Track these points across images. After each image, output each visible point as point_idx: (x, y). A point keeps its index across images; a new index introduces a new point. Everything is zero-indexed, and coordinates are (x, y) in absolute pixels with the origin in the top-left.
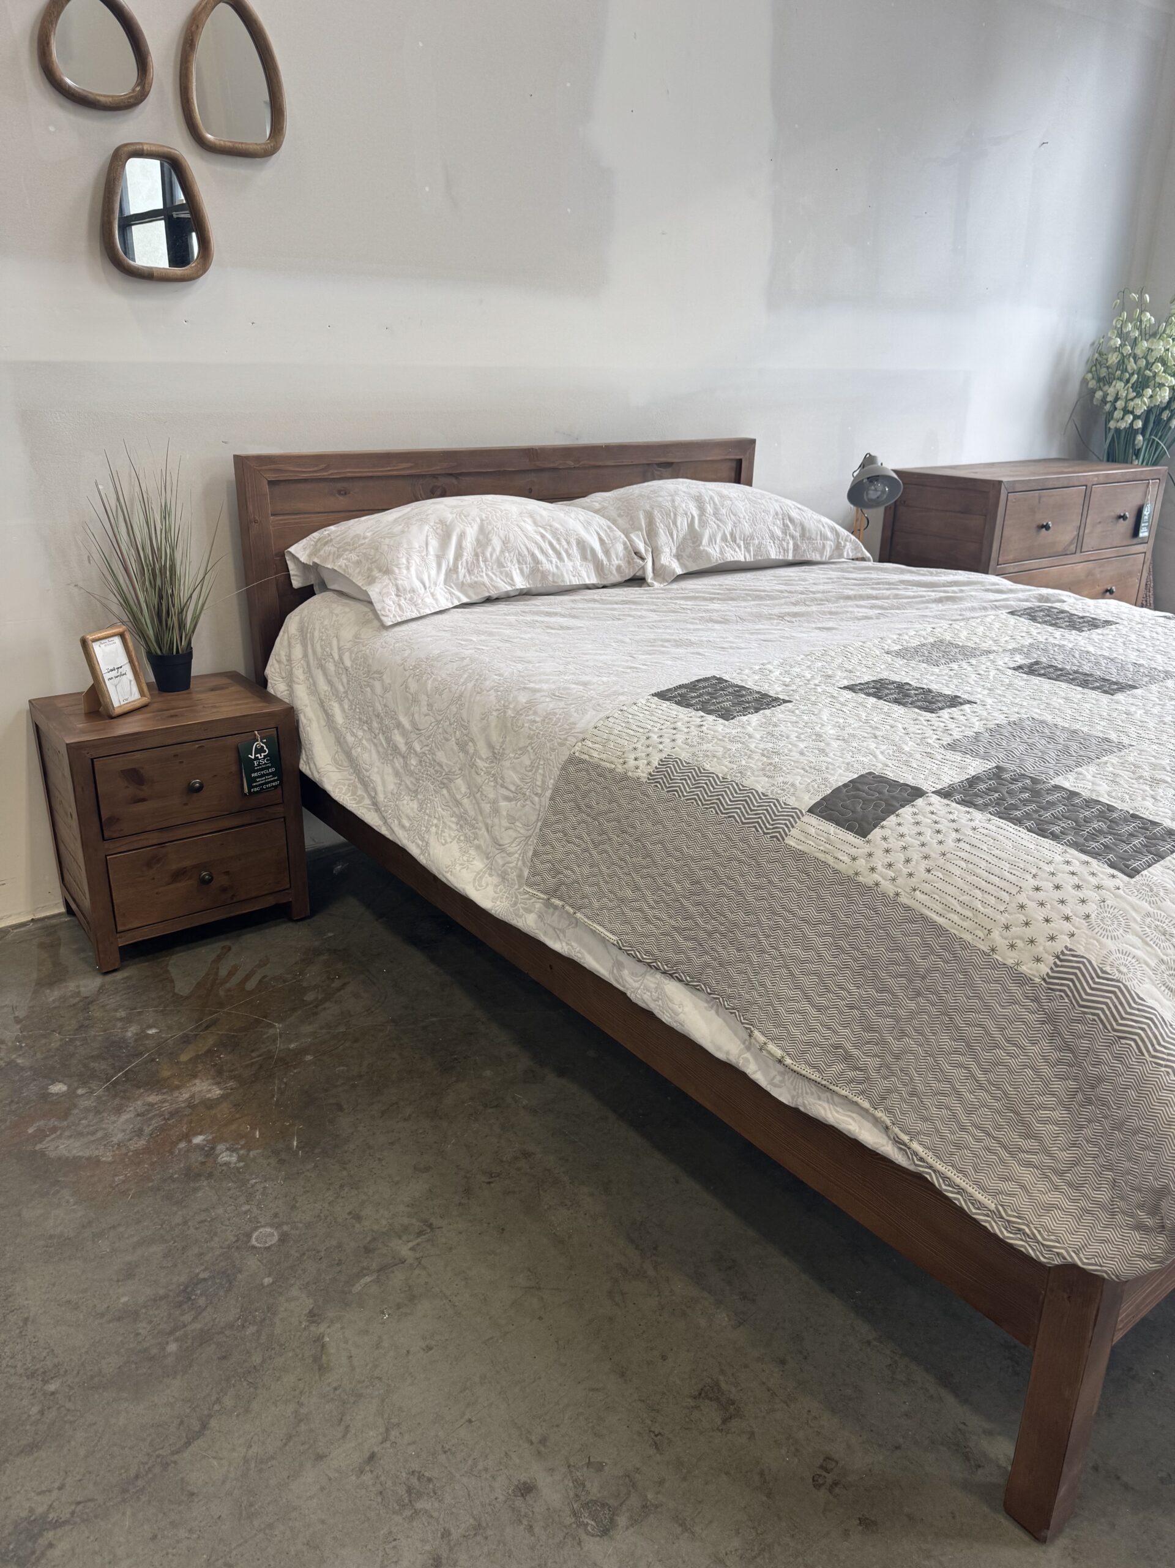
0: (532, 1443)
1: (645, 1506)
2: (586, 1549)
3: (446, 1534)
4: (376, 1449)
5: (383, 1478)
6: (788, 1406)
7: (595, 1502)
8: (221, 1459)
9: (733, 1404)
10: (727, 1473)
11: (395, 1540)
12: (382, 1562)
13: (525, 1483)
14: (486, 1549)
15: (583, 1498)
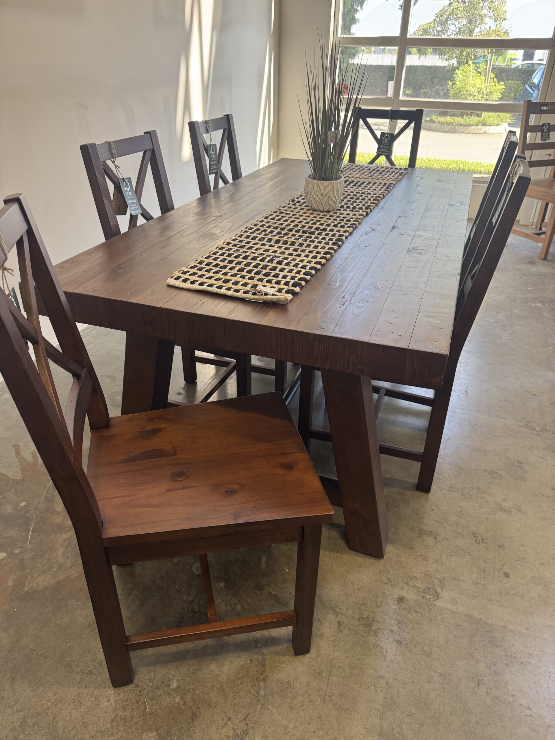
0: (387, 584)
1: (440, 581)
2: (438, 606)
3: (392, 632)
4: (338, 620)
5: (351, 628)
6: (448, 523)
7: (425, 589)
8: (284, 662)
9: (432, 532)
10: (452, 555)
11: (378, 645)
12: (382, 655)
13: (399, 598)
14: (409, 627)
15: (421, 591)
